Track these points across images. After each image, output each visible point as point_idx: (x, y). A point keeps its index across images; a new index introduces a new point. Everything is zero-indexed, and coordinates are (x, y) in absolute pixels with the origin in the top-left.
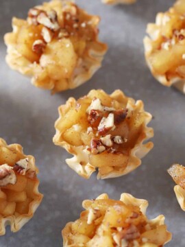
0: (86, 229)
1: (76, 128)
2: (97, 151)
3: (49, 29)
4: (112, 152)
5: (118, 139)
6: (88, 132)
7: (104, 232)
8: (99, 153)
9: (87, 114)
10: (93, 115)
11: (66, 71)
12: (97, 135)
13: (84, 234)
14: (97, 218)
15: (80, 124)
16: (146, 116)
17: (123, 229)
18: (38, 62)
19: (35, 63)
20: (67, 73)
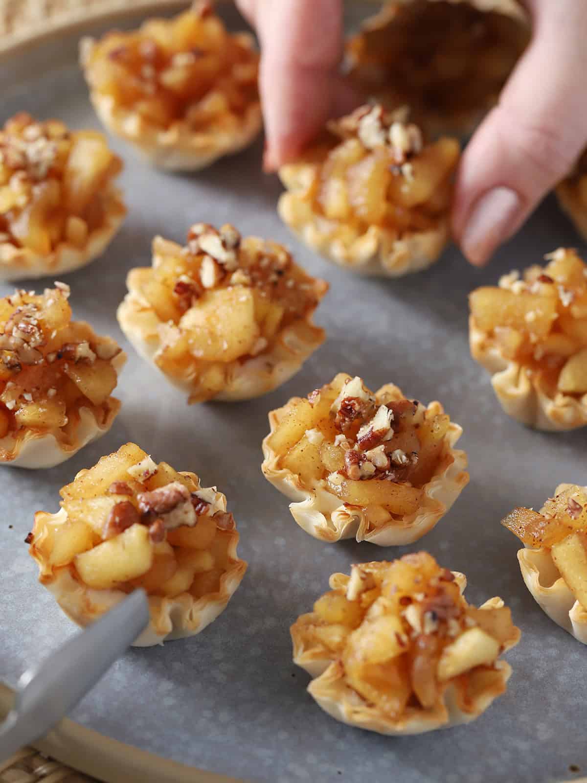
0: (344, 610)
1: (313, 436)
2: (360, 474)
3: (215, 261)
4: (389, 479)
5: (400, 456)
6: (336, 443)
7: (385, 608)
8: (362, 478)
9: (333, 414)
10: (347, 410)
11: (225, 346)
12: (356, 447)
13: (340, 623)
14: (366, 590)
15: (319, 429)
16: (451, 428)
17: (426, 596)
18: (177, 323)
19: (171, 322)
20: (225, 351)
